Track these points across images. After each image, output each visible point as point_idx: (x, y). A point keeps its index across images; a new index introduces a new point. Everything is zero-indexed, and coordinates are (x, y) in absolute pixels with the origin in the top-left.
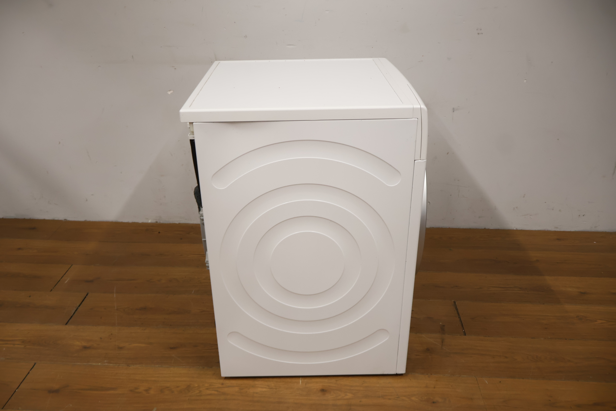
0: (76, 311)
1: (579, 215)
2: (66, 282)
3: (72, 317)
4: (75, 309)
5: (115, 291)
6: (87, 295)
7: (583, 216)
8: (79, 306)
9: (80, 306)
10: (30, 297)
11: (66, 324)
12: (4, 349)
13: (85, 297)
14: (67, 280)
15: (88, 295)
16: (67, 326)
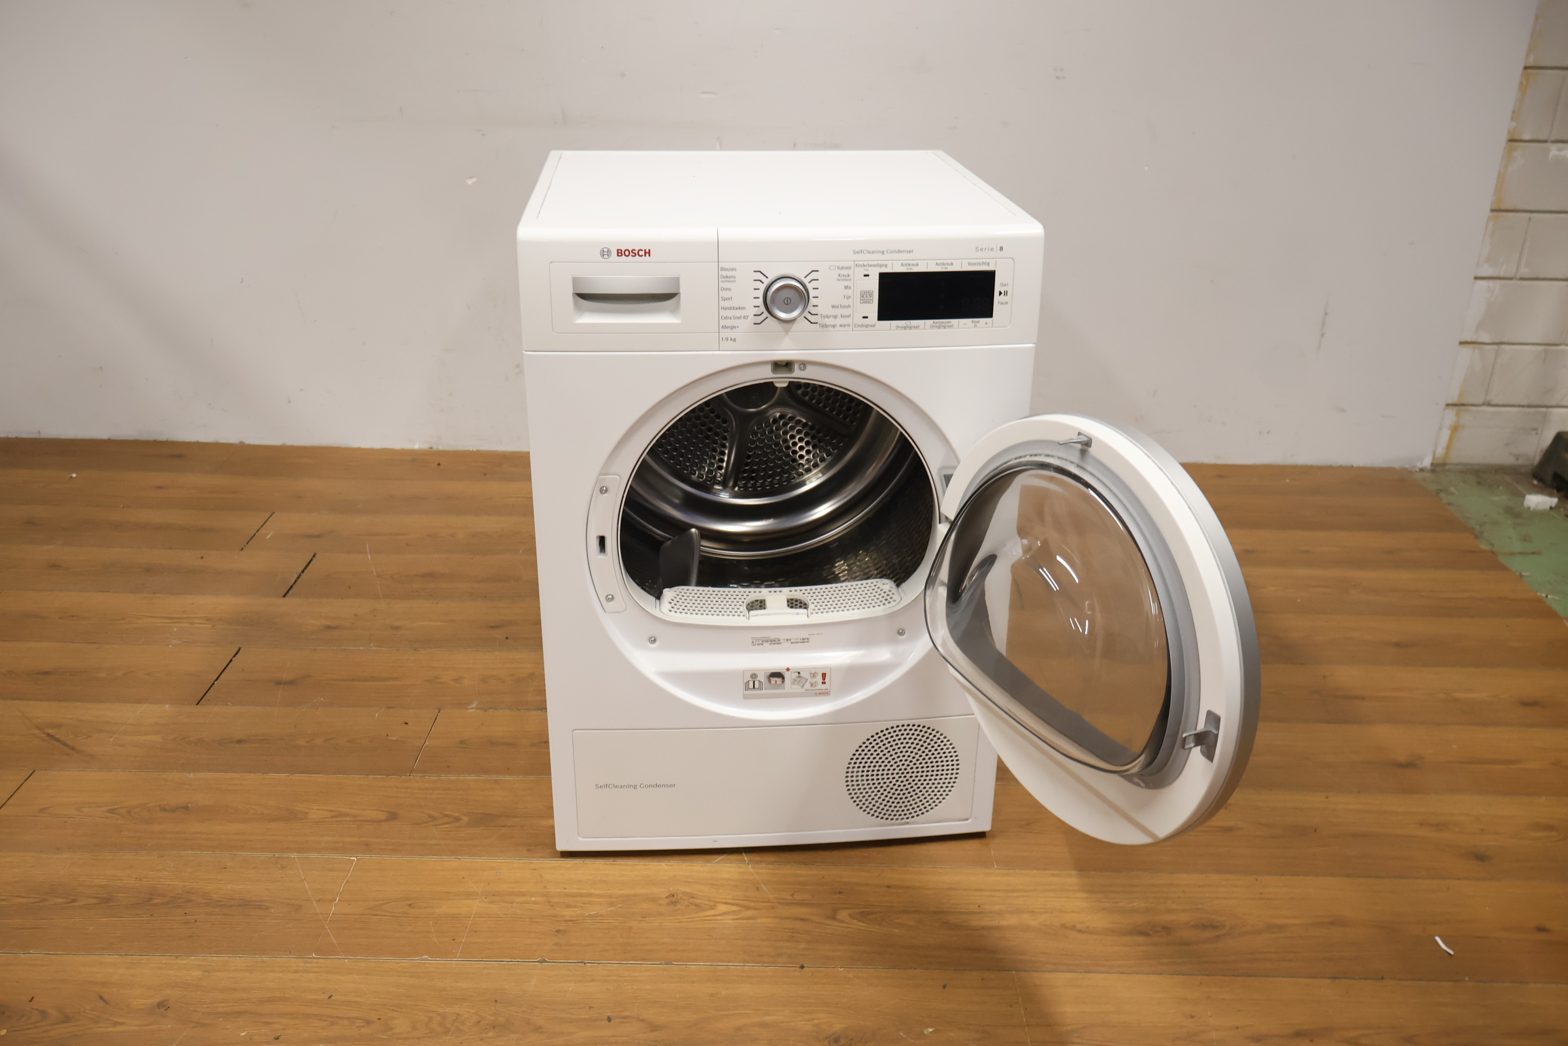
0: (298, 578)
1: (1260, 432)
2: (268, 537)
3: (292, 587)
4: (296, 576)
5: (368, 550)
6: (314, 556)
7: (1268, 433)
8: (303, 572)
9: (306, 571)
10: (202, 558)
11: (284, 596)
12: (175, 629)
13: (312, 560)
14: (269, 533)
15: (316, 556)
16: (286, 599)
